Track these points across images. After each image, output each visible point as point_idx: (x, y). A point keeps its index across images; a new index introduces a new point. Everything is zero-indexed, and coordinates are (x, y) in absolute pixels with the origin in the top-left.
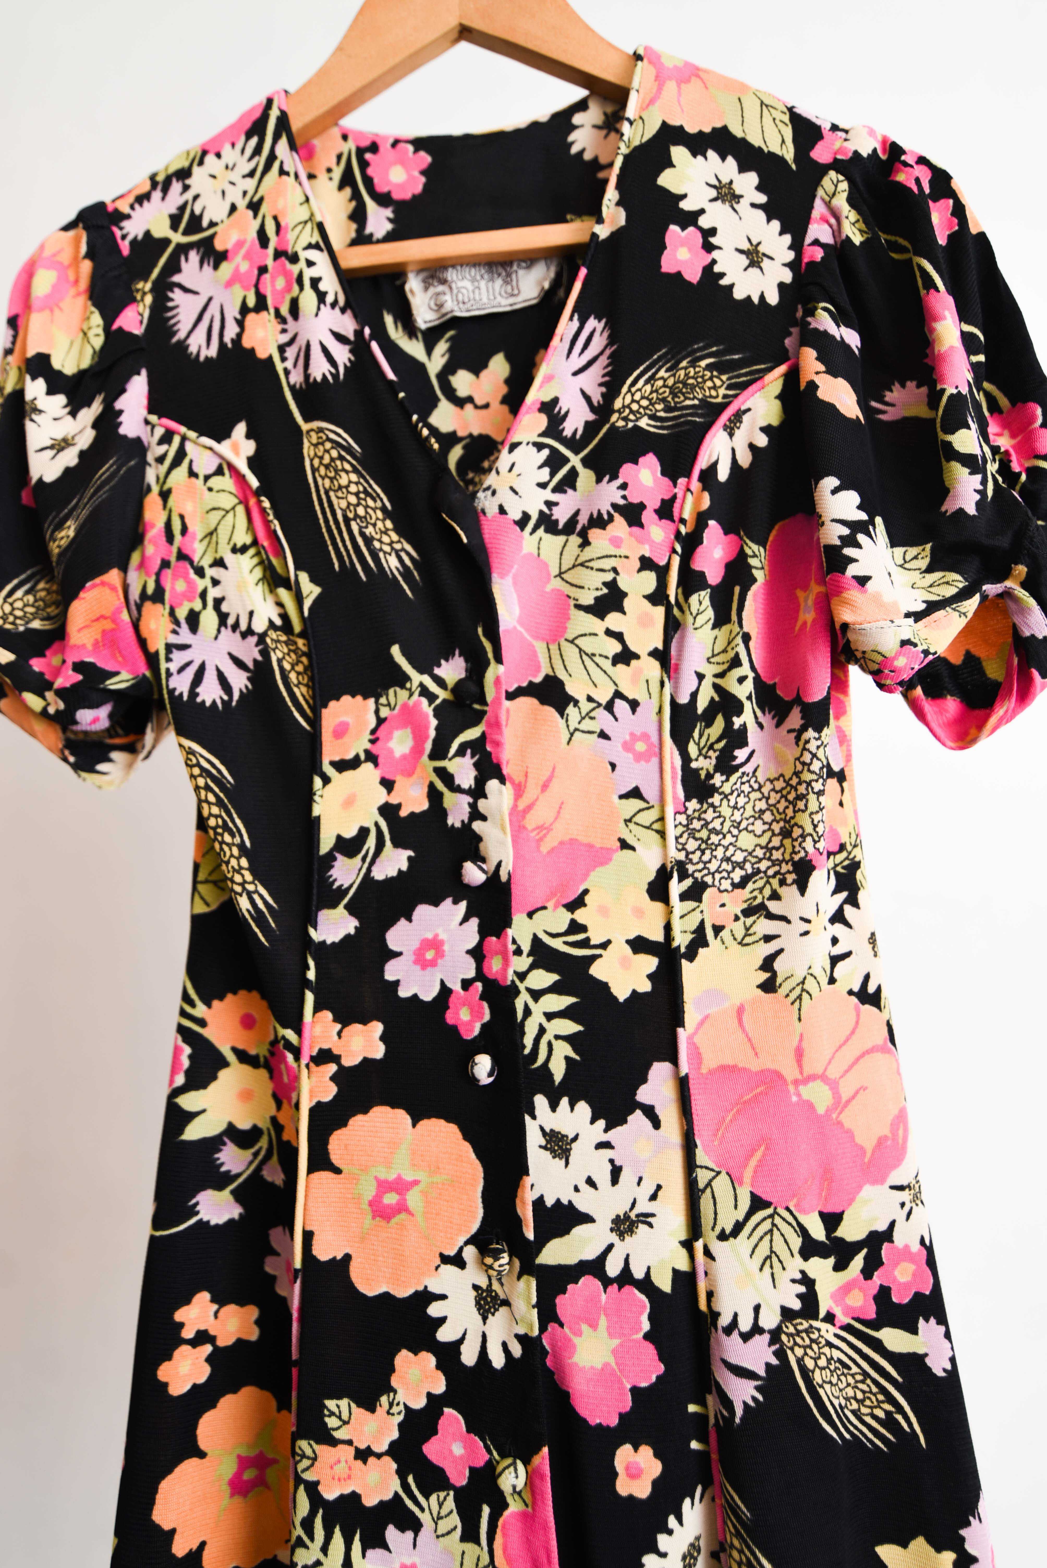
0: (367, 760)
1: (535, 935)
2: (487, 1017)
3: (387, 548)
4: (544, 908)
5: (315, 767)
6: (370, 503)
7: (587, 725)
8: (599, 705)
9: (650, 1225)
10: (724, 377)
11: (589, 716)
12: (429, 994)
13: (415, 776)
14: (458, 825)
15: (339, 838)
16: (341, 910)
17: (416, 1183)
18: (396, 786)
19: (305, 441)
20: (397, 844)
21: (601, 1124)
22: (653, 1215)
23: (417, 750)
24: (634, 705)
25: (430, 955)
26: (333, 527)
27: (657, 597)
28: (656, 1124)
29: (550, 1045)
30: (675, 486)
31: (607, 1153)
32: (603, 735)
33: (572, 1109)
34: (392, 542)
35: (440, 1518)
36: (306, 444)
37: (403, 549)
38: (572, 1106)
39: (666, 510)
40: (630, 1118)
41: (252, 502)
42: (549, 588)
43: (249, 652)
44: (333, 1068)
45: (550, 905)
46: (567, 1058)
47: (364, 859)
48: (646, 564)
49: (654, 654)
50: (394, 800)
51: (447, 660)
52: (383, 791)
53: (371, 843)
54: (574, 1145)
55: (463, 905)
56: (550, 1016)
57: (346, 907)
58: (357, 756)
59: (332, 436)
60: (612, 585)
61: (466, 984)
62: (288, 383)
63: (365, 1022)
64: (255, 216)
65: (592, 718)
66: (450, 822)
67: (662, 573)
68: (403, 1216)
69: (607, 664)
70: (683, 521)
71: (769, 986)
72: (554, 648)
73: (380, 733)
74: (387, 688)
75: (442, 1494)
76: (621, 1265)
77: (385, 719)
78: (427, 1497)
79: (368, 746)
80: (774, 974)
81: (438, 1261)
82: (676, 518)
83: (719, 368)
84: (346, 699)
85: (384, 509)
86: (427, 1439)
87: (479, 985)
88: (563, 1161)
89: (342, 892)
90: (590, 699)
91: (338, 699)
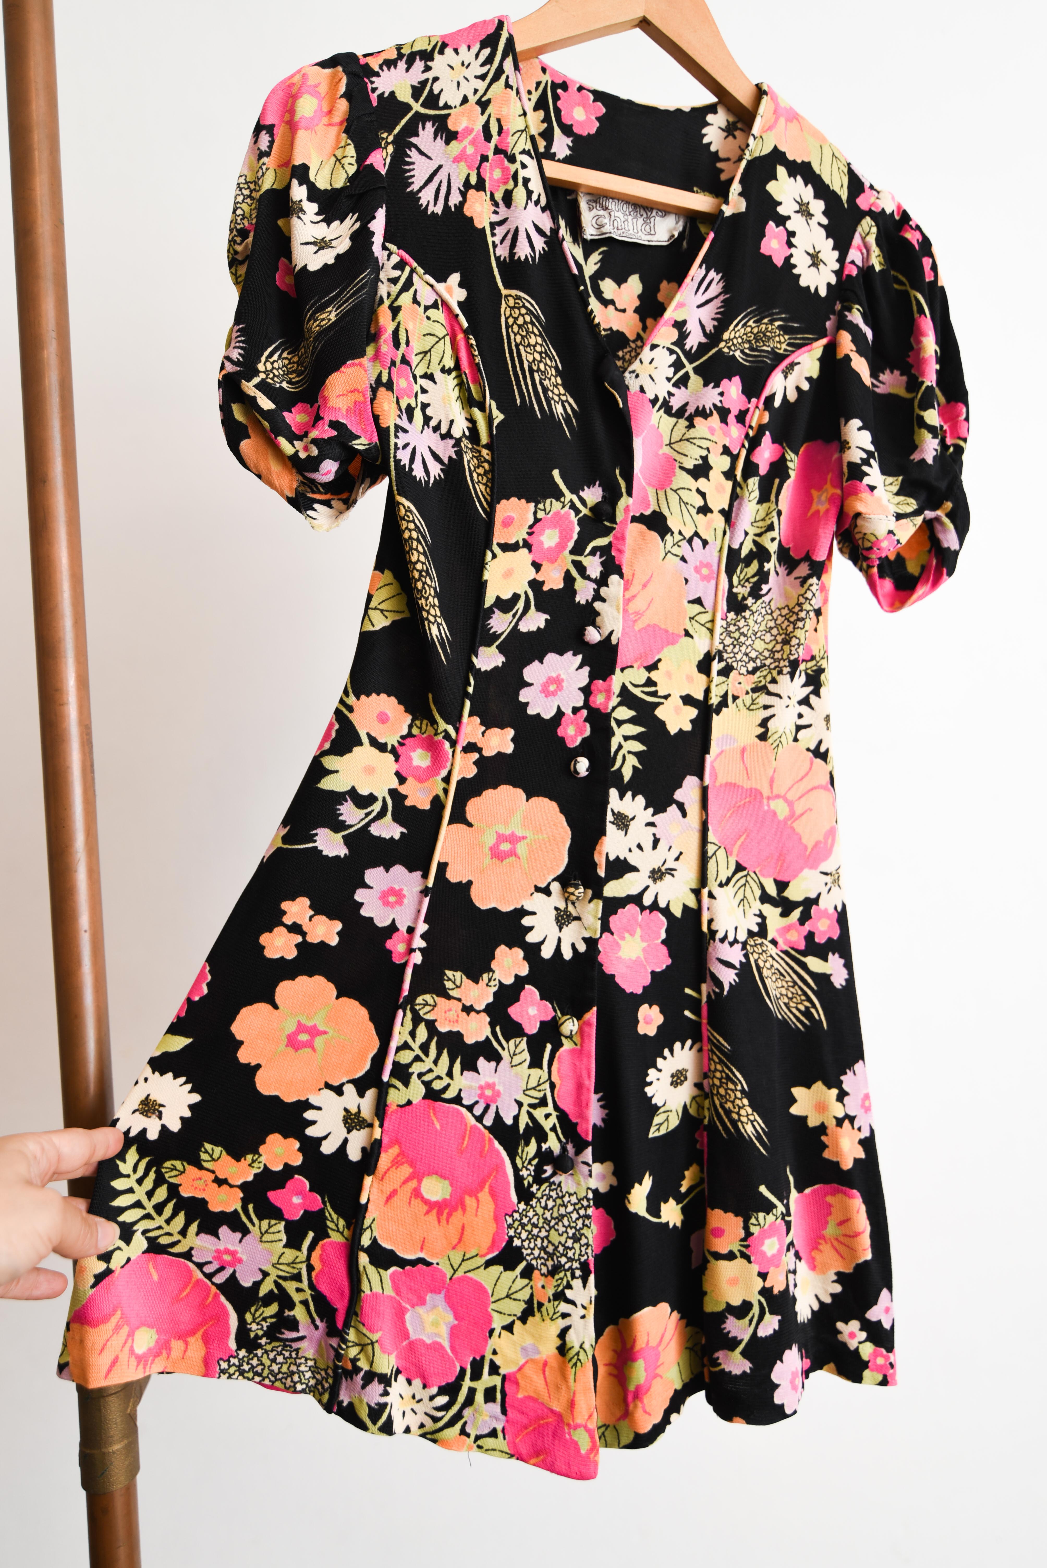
0: (524, 547)
1: (624, 684)
2: (588, 733)
3: (556, 398)
4: (632, 667)
5: (488, 545)
6: (549, 362)
7: (675, 550)
8: (685, 538)
9: (673, 876)
10: (787, 337)
11: (677, 544)
12: (548, 714)
13: (557, 563)
14: (583, 602)
15: (498, 598)
16: (493, 648)
17: (524, 838)
18: (542, 568)
19: (503, 302)
20: (539, 609)
21: (651, 810)
22: (675, 870)
23: (561, 546)
24: (705, 543)
25: (552, 688)
26: (520, 372)
27: (729, 474)
28: (684, 815)
29: (624, 757)
30: (749, 402)
31: (652, 830)
32: (683, 559)
33: (633, 799)
34: (560, 394)
35: (515, 1055)
36: (504, 305)
37: (567, 401)
38: (634, 797)
39: (741, 417)
40: (668, 809)
41: (460, 336)
42: (661, 452)
43: (446, 450)
44: (476, 756)
45: (636, 665)
46: (634, 767)
47: (514, 616)
48: (726, 451)
49: (722, 512)
50: (540, 577)
51: (589, 487)
52: (533, 570)
53: (521, 605)
54: (632, 823)
55: (579, 658)
56: (626, 738)
57: (497, 647)
58: (517, 542)
59: (527, 304)
60: (705, 459)
61: (575, 710)
62: (495, 254)
63: (502, 727)
64: (483, 113)
65: (679, 546)
66: (577, 599)
67: (734, 458)
68: (513, 858)
69: (693, 512)
70: (751, 427)
71: (763, 737)
72: (661, 493)
73: (536, 528)
74: (545, 498)
75: (518, 1040)
76: (653, 899)
77: (540, 520)
78: (508, 1041)
79: (526, 536)
80: (767, 730)
81: (533, 890)
82: (747, 425)
83: (785, 329)
84: (514, 500)
85: (556, 368)
86: (512, 1004)
87: (585, 712)
88: (624, 832)
89: (496, 636)
90: (680, 533)
91: (508, 499)
